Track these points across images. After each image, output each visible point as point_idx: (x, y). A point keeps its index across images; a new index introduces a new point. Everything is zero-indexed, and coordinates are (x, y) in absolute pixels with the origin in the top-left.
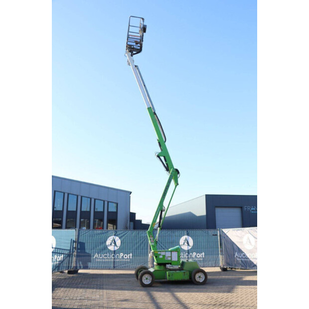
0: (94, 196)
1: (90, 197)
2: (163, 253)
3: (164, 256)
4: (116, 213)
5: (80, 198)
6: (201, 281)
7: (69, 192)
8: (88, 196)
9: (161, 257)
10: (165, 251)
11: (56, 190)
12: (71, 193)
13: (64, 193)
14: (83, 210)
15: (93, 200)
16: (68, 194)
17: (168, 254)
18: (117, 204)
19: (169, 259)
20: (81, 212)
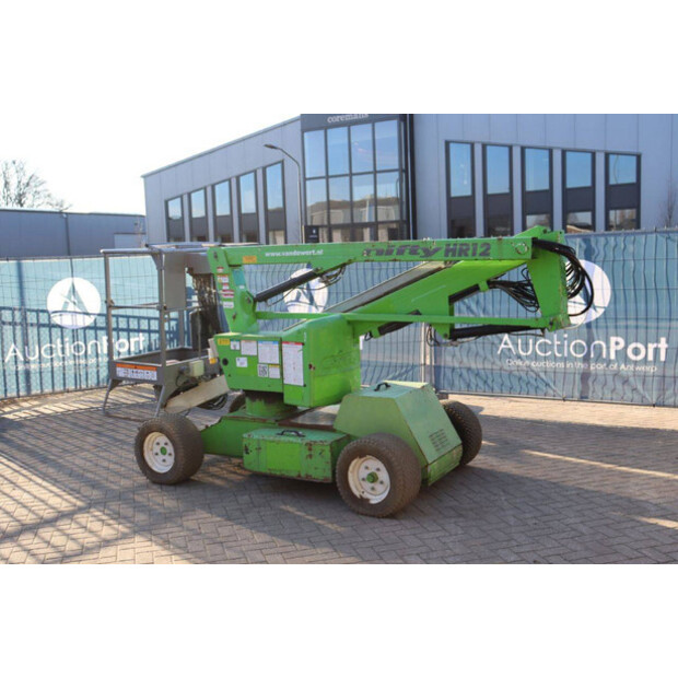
0: (558, 142)
1: (548, 145)
2: (249, 348)
3: (253, 359)
4: (636, 187)
5: (518, 155)
6: (375, 500)
7: (486, 140)
8: (542, 144)
9: (242, 363)
10: (258, 340)
11: (449, 138)
12: (493, 141)
13: (472, 145)
14: (530, 187)
15: (557, 156)
16: (484, 146)
17: (268, 353)
18: (639, 157)
19: (275, 373)
20: (524, 193)
